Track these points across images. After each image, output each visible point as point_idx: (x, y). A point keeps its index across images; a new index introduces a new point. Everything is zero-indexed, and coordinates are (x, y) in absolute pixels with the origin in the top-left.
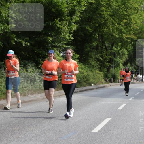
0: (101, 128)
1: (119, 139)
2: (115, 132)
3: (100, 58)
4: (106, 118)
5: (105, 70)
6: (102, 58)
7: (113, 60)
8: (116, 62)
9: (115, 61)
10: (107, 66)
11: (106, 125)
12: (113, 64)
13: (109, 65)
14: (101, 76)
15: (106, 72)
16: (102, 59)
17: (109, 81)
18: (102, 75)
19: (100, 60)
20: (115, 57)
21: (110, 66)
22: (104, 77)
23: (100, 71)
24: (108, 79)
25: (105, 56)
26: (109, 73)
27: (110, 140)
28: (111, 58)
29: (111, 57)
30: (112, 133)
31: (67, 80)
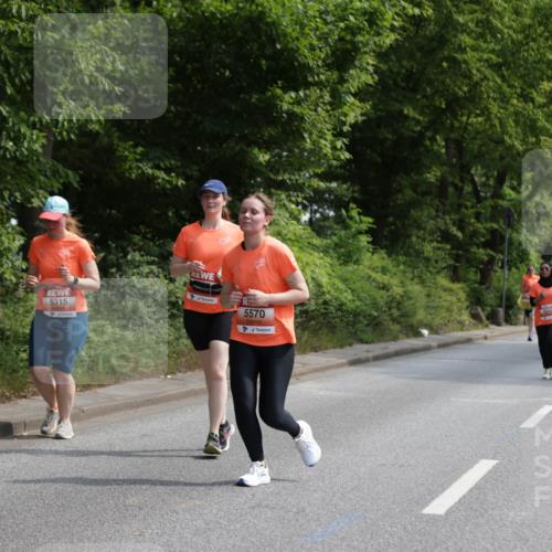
0: (457, 499)
1: (527, 541)
2: (512, 514)
3: (454, 230)
4: (476, 462)
5: (473, 275)
6: (461, 229)
7: (503, 238)
8: (516, 244)
9: (510, 239)
10: (482, 262)
11: (477, 487)
12: (503, 253)
13: (488, 255)
14: (459, 300)
15: (475, 282)
16: (460, 235)
17: (488, 318)
18: (463, 296)
19: (455, 236)
20: (510, 225)
21: (492, 261)
22: (467, 303)
23: (455, 278)
24: (483, 310)
25: (473, 220)
26: (487, 288)
27: (493, 544)
28: (496, 230)
29: (495, 226)
30: (501, 519)
31: (245, 329)
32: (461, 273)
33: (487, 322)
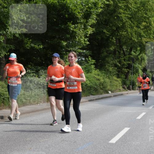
0: (118, 139)
1: (138, 150)
2: (134, 143)
3: (118, 64)
4: (124, 128)
5: (123, 76)
6: (120, 63)
7: (132, 66)
8: (135, 68)
9: (134, 66)
10: (126, 73)
11: (124, 135)
12: (131, 70)
13: (127, 71)
14: (119, 83)
15: (124, 78)
16: (119, 65)
17: (127, 88)
18: (120, 82)
19: (118, 65)
20: (133, 62)
21: (128, 72)
22: (121, 84)
23: (118, 77)
24: (126, 86)
25: (123, 61)
26: (127, 80)
27: (129, 151)
29: (129, 62)
30: (131, 144)
31: (69, 88)
32: (120, 76)
33: (127, 89)
